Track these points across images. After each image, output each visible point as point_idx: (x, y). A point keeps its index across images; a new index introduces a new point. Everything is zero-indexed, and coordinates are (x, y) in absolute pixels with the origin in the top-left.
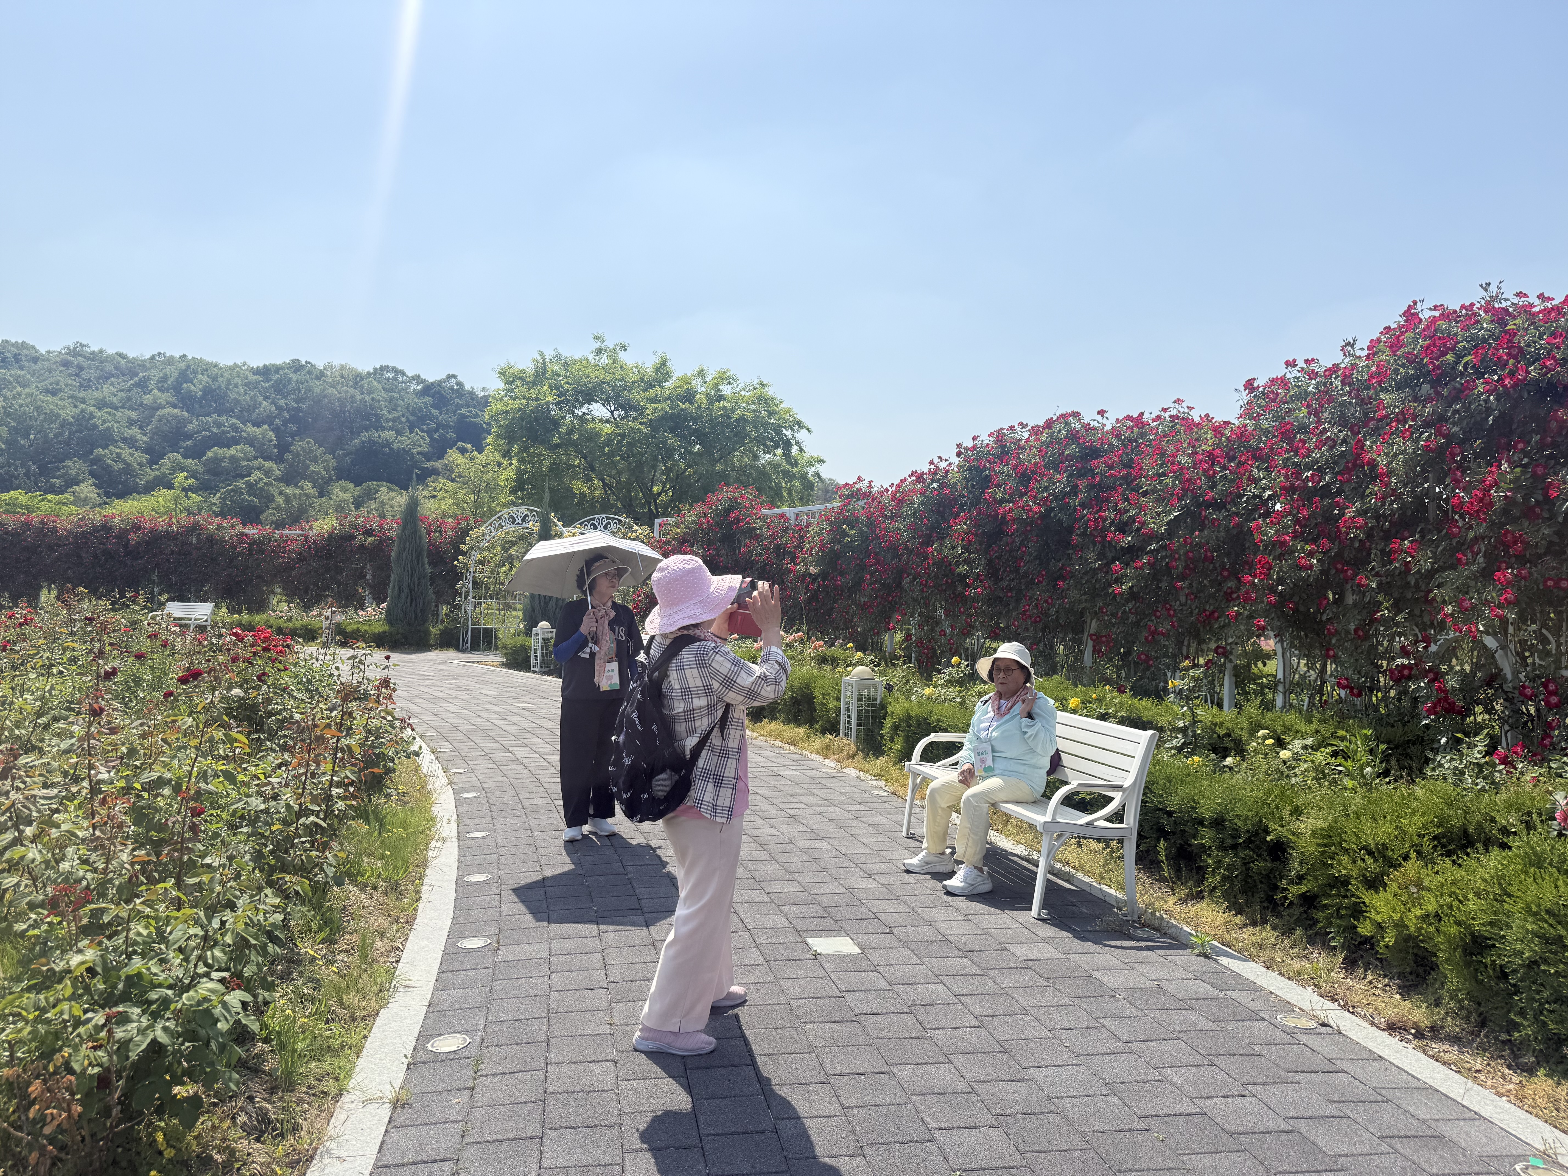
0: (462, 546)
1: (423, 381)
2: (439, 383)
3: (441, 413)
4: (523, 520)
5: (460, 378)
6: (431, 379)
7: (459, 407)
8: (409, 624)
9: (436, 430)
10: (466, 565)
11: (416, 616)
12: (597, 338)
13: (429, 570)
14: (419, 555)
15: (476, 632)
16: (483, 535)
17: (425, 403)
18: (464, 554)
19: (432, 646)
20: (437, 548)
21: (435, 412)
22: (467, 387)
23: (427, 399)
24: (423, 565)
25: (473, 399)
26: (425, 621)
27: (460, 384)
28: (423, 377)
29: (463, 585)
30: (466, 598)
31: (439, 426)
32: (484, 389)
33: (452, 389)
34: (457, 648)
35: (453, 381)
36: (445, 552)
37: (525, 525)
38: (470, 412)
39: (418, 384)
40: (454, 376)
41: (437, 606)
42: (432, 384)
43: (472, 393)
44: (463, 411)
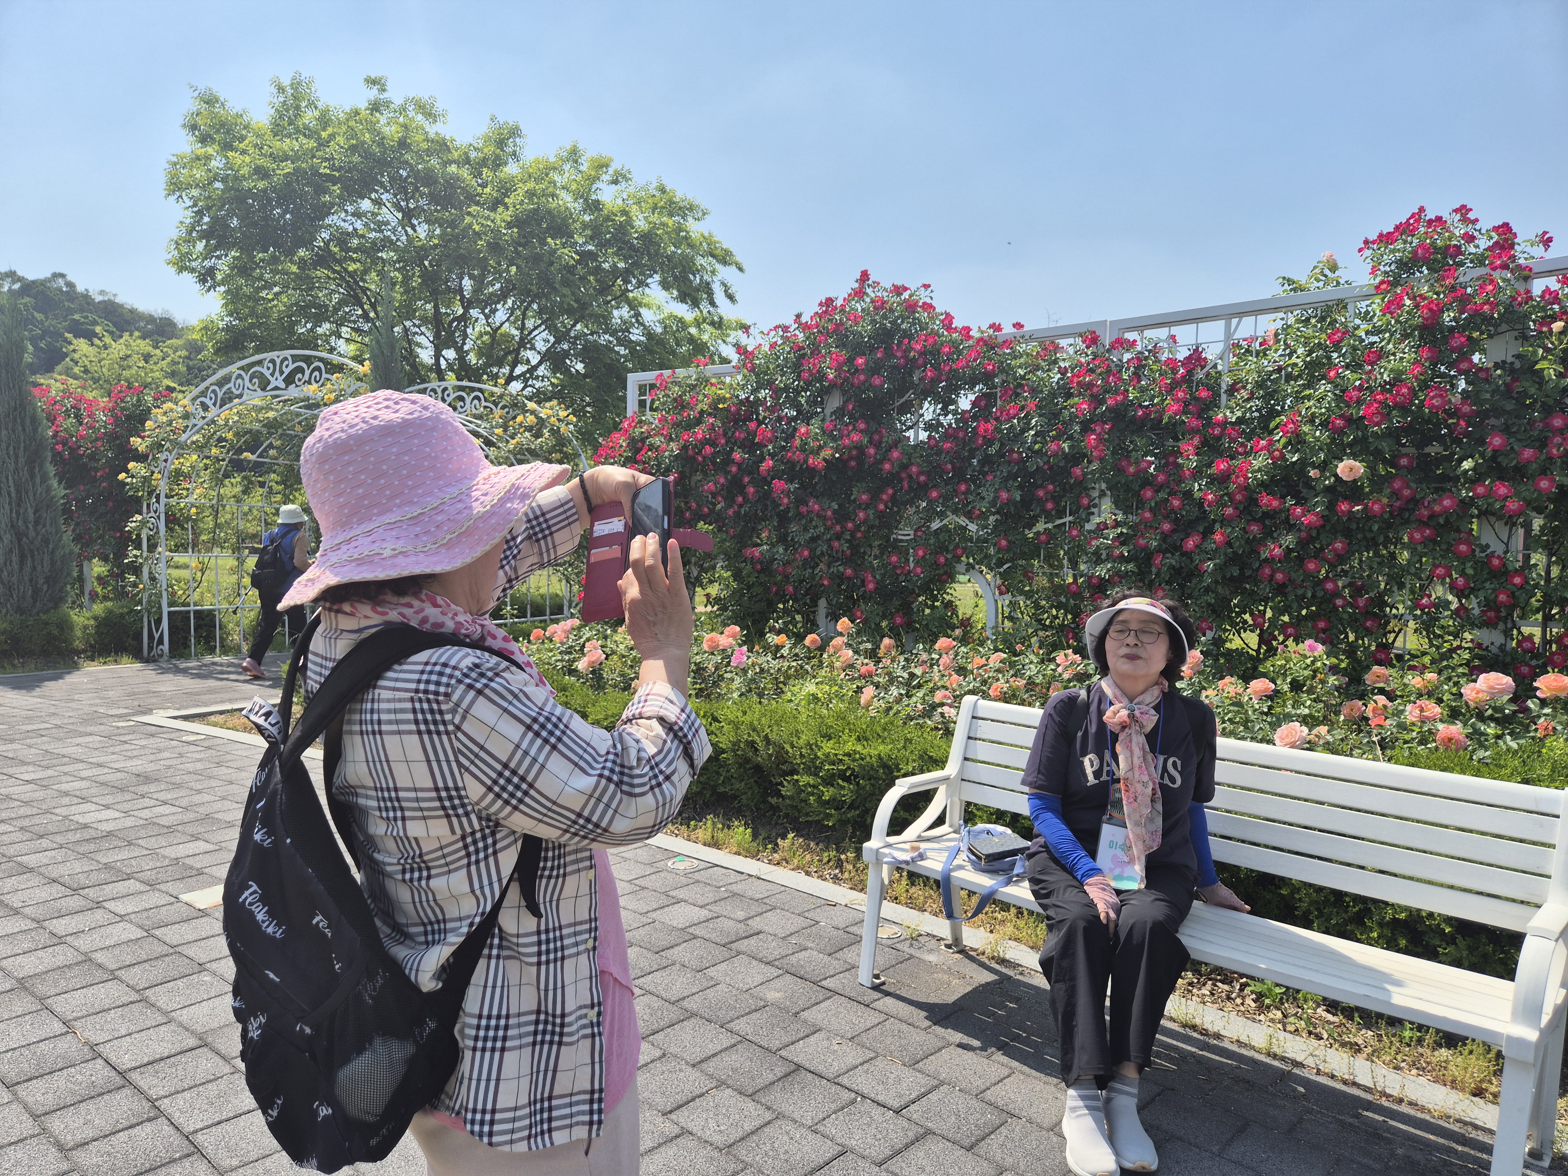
0: (135, 441)
1: (20, 279)
2: (43, 283)
3: (47, 318)
4: (289, 380)
5: (70, 278)
6: (31, 276)
7: (71, 311)
8: (20, 610)
9: (42, 338)
10: (146, 480)
11: (36, 591)
12: (372, 82)
13: (59, 491)
14: (34, 460)
15: (179, 621)
16: (186, 416)
17: (25, 305)
18: (141, 458)
19: (78, 653)
20: (73, 450)
21: (39, 316)
22: (80, 288)
23: (27, 299)
24: (45, 479)
25: (88, 304)
26: (58, 600)
27: (71, 285)
28: (20, 273)
29: (143, 523)
30: (152, 547)
31: (45, 333)
32: (102, 292)
33: (60, 290)
34: (137, 655)
35: (61, 282)
36: (93, 457)
37: (293, 392)
38: (86, 317)
39: (14, 283)
40: (62, 276)
41: (81, 566)
42: (34, 282)
43: (86, 297)
44: (77, 317)
